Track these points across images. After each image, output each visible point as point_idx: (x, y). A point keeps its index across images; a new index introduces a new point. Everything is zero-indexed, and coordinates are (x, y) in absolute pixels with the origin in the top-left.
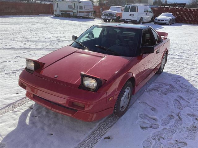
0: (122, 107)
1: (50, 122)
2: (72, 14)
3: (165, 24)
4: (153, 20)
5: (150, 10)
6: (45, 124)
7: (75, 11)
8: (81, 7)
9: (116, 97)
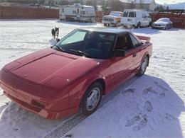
0: (90, 107)
1: (20, 118)
2: (76, 18)
3: (162, 29)
4: (150, 24)
5: (148, 15)
6: (14, 120)
7: (78, 16)
8: (84, 13)
9: (80, 97)
